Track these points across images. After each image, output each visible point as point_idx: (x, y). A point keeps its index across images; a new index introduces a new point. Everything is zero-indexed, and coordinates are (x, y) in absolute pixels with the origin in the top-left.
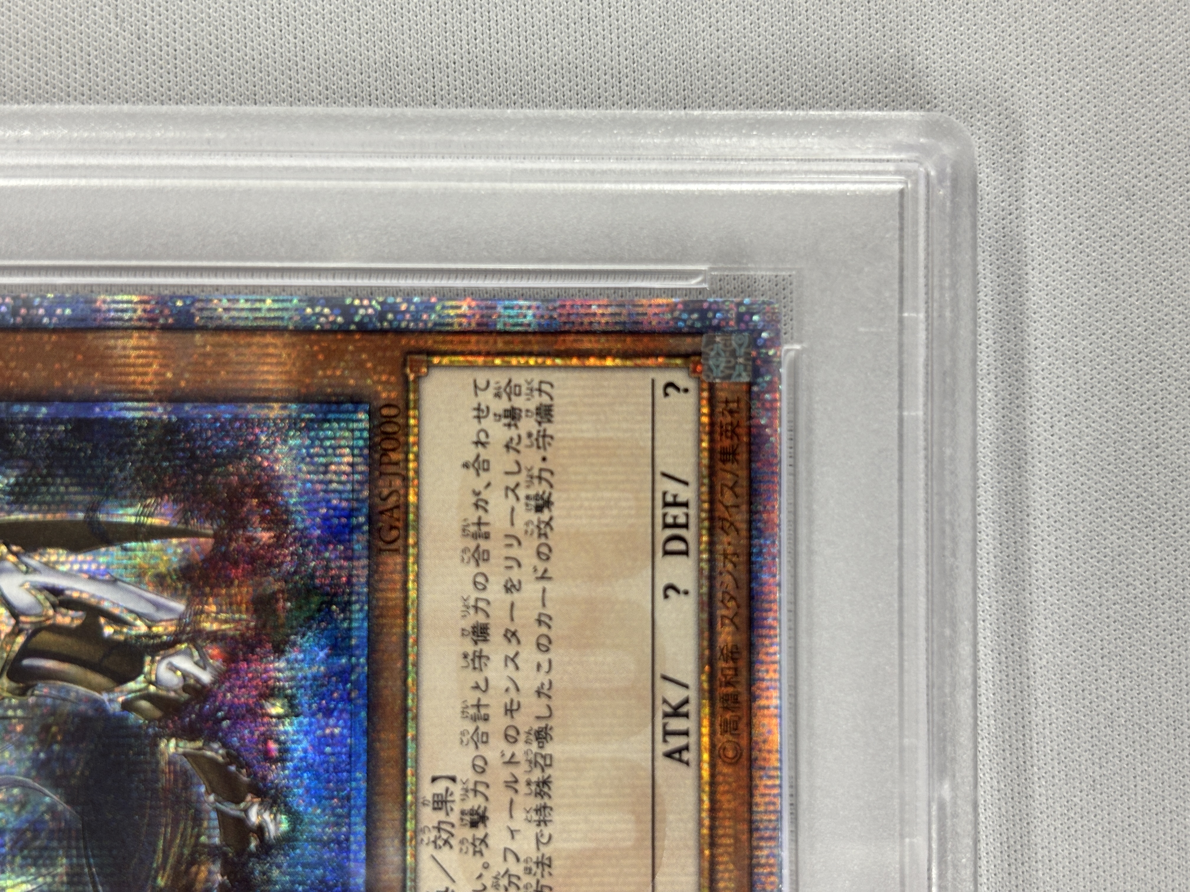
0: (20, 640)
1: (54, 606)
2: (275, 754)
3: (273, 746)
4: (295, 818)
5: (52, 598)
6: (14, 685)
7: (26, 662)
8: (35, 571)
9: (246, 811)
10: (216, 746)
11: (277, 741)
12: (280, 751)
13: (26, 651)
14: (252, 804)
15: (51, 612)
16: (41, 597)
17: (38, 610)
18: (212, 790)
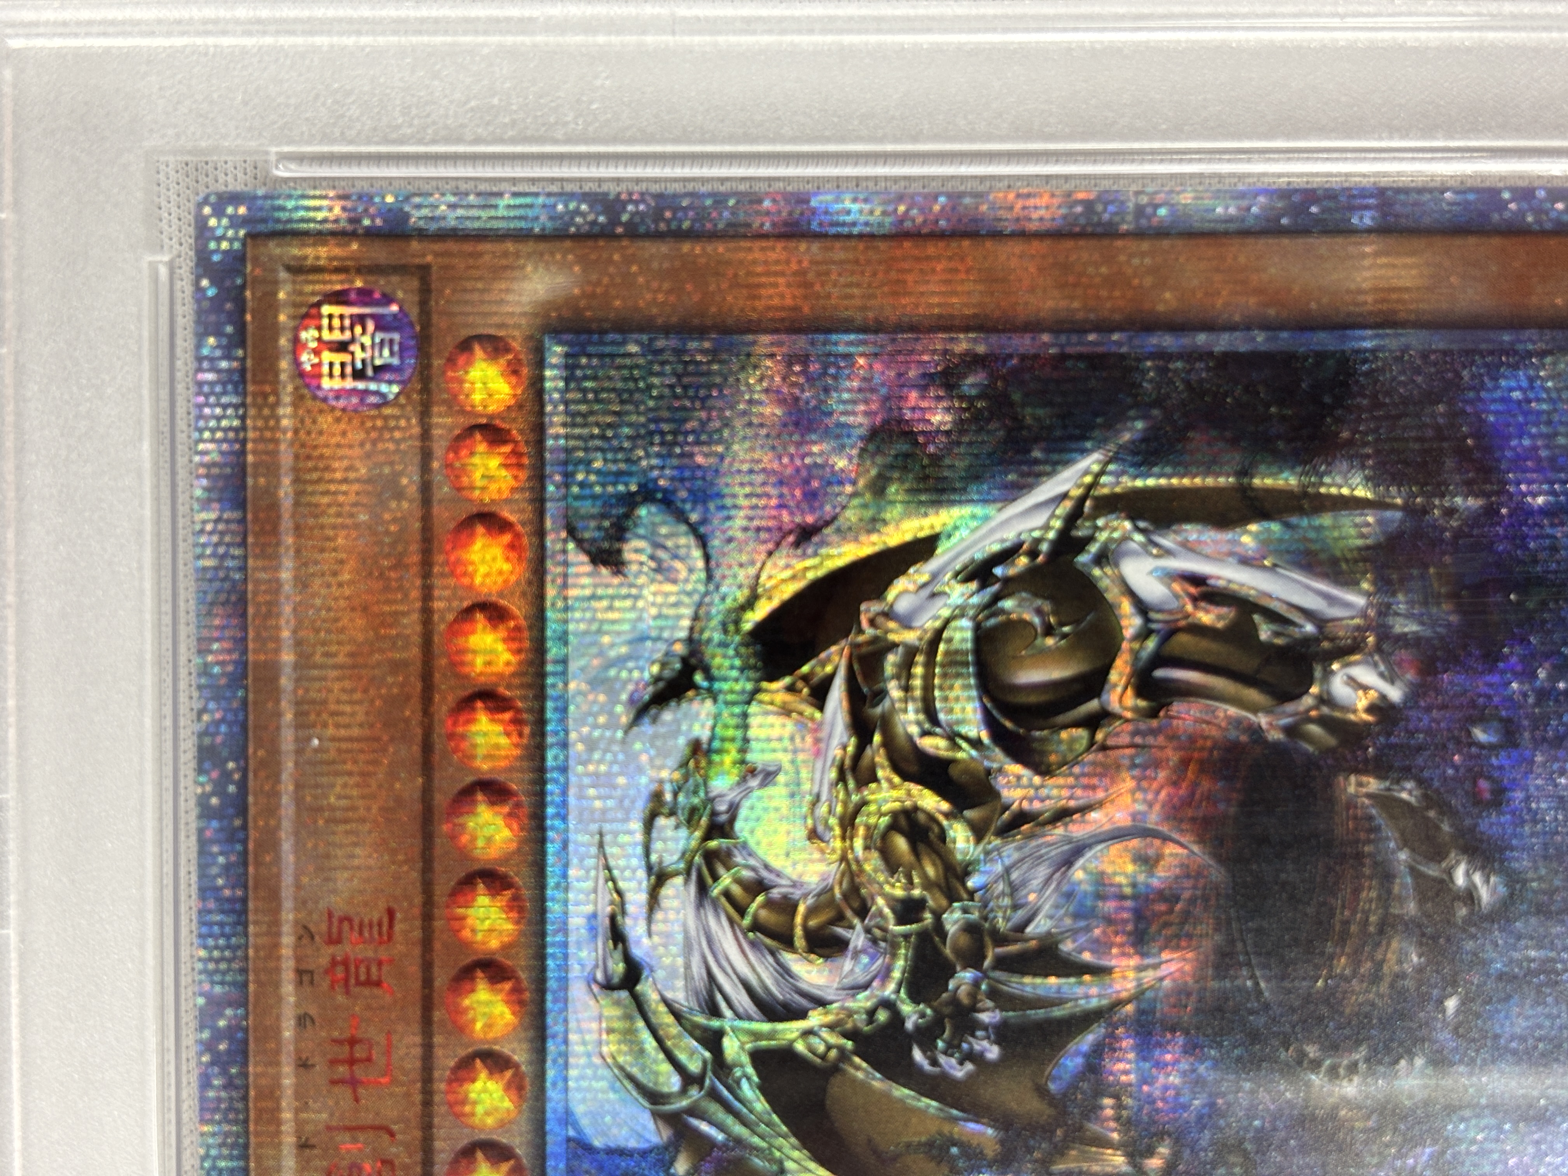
0: (1151, 644)
1: (1195, 600)
2: (1487, 796)
3: (1484, 784)
4: (1514, 880)
5: (1193, 590)
6: (1142, 703)
7: (1160, 673)
8: (1167, 553)
9: (1450, 872)
10: (1409, 785)
11: (1489, 778)
12: (1493, 792)
13: (1160, 659)
14: (1458, 863)
15: (1189, 607)
16: (1177, 587)
17: (1174, 604)
18: (1405, 842)
